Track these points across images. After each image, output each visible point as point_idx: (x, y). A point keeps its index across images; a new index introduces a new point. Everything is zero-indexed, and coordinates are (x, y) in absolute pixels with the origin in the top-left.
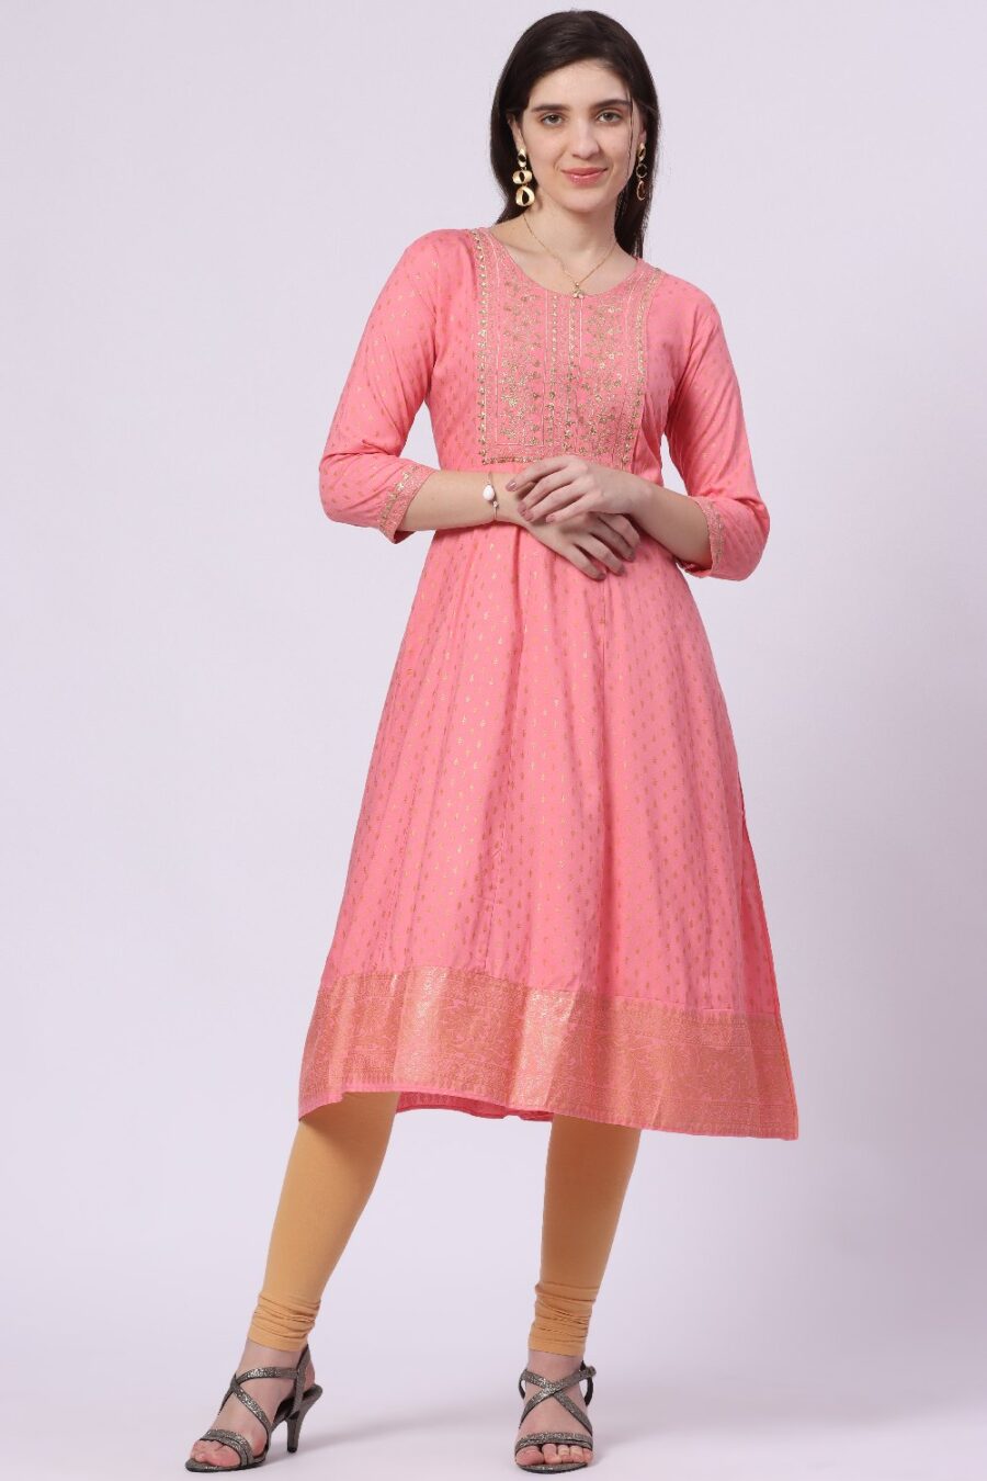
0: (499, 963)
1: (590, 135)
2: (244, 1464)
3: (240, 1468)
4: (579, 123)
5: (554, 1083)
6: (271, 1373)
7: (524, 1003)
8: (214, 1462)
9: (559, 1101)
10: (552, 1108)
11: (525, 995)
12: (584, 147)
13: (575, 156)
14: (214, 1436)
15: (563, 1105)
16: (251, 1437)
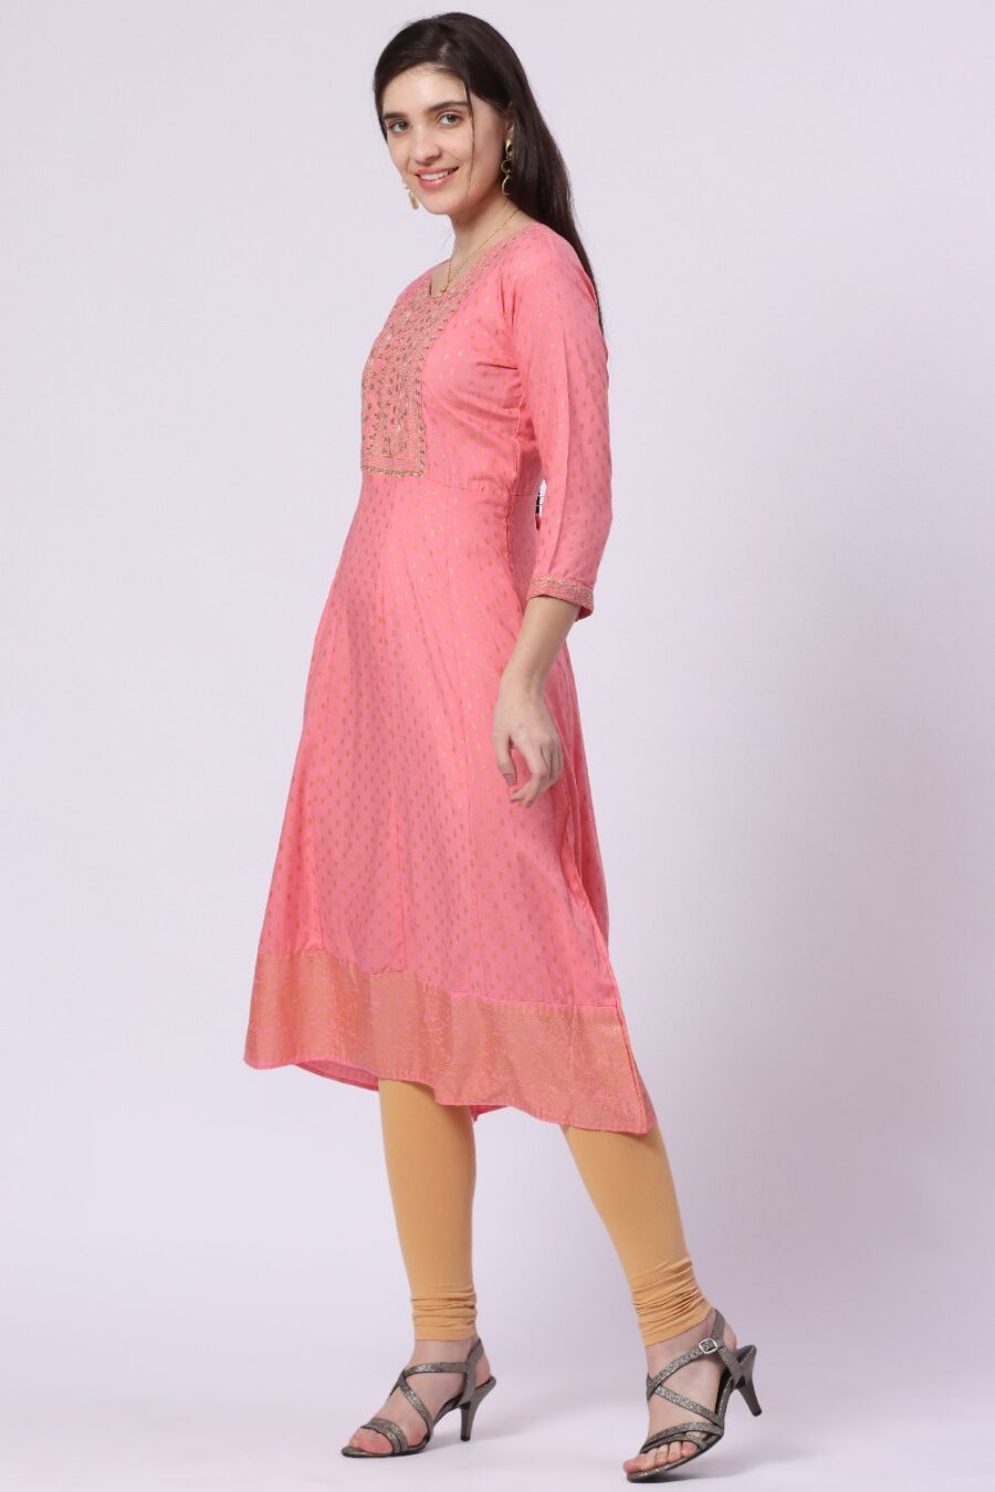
2: (397, 1451)
3: (393, 1454)
4: (419, 128)
6: (439, 1369)
8: (366, 1449)
14: (377, 1425)
16: (409, 1428)
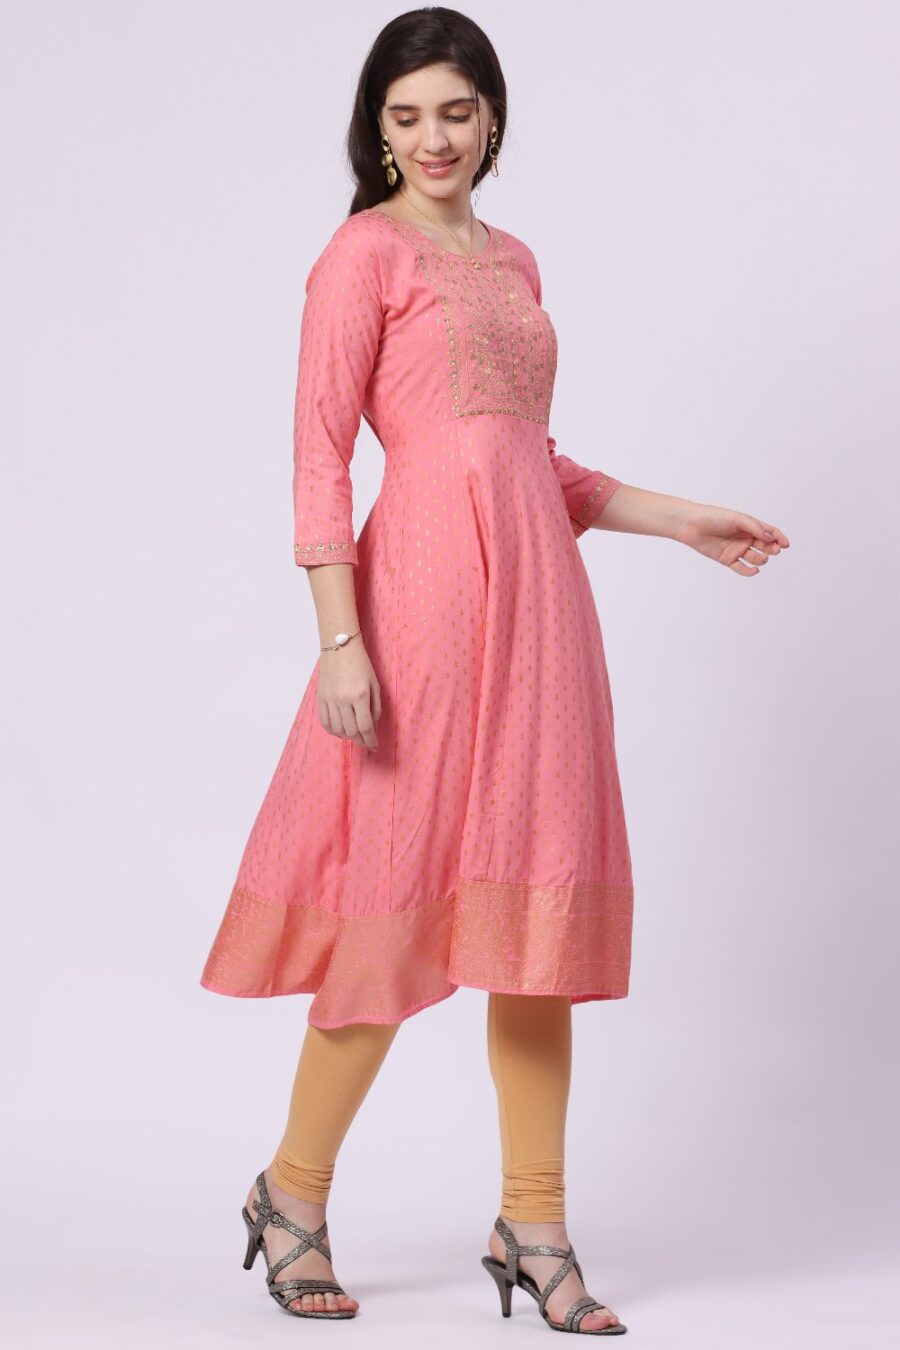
0: (501, 867)
1: (440, 133)
4: (429, 124)
5: (561, 969)
7: (526, 899)
9: (567, 984)
10: (561, 991)
11: (527, 893)
12: (434, 143)
13: (427, 152)
15: (570, 988)
